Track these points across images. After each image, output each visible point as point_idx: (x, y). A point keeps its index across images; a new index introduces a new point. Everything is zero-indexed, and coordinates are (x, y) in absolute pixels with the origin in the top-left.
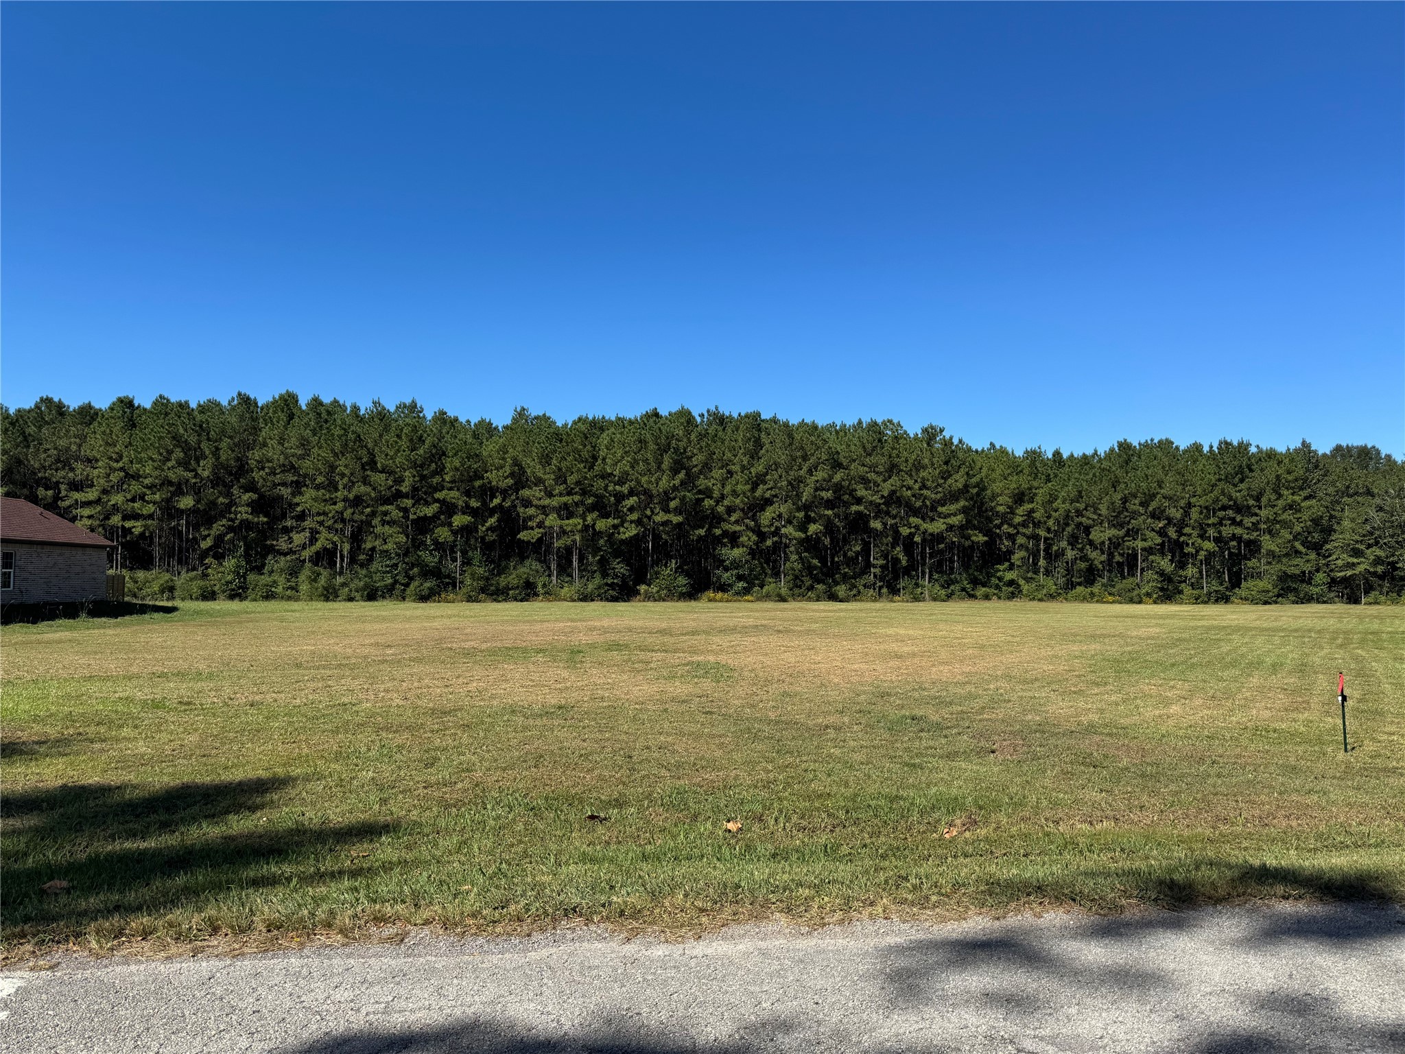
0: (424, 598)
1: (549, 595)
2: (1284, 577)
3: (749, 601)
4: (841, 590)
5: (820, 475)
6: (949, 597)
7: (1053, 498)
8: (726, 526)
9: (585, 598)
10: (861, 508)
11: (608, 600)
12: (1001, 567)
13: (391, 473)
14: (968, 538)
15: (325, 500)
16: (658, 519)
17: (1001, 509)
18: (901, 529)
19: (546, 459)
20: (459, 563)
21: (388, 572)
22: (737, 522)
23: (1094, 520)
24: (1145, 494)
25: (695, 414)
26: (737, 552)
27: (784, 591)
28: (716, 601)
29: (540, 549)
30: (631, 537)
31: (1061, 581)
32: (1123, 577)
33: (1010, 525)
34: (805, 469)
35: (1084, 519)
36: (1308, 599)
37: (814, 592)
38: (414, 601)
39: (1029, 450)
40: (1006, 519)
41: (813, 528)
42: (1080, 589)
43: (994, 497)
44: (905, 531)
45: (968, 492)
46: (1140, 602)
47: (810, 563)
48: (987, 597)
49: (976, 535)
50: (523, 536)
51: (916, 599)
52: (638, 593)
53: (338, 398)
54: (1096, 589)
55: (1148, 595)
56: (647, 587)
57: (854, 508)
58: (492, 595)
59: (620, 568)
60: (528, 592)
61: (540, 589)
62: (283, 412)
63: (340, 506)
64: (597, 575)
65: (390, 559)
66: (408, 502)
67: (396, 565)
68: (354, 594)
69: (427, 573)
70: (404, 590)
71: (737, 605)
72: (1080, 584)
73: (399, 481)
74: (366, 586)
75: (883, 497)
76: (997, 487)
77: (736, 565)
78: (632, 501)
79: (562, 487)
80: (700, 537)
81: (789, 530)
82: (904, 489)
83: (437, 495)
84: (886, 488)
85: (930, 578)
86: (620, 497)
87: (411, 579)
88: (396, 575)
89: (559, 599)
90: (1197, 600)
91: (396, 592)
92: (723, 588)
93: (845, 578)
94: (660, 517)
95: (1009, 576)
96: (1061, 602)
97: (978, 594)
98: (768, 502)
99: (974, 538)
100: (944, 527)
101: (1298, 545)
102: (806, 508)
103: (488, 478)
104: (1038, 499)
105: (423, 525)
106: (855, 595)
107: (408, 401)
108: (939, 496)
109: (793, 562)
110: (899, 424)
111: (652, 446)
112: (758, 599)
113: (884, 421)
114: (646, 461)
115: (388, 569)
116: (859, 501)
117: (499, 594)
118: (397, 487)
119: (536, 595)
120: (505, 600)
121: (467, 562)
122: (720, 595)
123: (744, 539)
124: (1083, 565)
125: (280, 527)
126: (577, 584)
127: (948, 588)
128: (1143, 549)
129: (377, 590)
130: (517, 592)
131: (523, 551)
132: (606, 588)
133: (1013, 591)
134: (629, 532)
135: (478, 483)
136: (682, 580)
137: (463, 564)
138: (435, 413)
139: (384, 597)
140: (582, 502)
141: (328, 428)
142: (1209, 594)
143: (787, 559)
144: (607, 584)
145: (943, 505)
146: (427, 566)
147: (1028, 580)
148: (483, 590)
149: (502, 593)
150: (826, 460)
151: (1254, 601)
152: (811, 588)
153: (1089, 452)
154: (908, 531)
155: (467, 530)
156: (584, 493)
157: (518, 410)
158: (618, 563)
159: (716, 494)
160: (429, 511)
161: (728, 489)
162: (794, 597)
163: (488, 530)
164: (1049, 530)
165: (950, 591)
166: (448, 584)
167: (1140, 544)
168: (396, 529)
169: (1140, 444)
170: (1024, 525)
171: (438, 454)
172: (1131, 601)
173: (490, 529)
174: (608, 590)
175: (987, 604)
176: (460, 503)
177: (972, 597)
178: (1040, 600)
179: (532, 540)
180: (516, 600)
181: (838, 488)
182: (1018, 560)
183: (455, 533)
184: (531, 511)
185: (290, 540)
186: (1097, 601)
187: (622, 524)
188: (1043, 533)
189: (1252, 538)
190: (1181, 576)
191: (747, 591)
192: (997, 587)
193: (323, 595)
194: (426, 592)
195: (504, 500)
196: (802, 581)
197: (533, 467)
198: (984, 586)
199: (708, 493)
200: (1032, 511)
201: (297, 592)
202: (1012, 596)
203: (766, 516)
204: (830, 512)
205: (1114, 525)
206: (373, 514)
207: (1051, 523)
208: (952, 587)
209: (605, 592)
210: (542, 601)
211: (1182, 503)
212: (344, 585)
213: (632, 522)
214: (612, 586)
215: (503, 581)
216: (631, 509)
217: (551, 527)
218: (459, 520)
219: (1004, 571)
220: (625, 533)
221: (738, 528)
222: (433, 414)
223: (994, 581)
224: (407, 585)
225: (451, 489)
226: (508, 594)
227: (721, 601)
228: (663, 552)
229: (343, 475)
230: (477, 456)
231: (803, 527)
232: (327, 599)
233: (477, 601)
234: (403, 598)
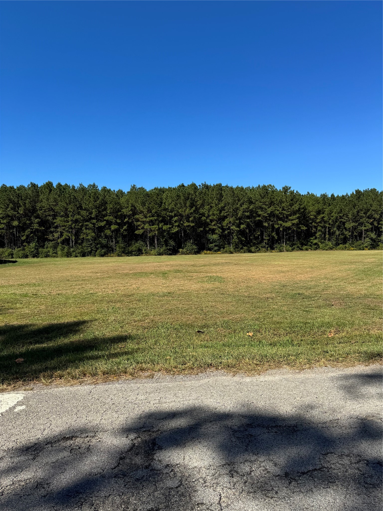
0: (102, 256)
1: (147, 253)
3: (219, 254)
4: (253, 249)
5: (245, 206)
6: (293, 250)
7: (331, 212)
8: (210, 227)
9: (160, 254)
10: (260, 218)
11: (168, 255)
12: (312, 238)
13: (88, 210)
14: (300, 228)
15: (65, 221)
16: (185, 225)
17: (312, 217)
18: (275, 226)
19: (143, 204)
20: (114, 243)
21: (89, 247)
22: (214, 225)
23: (346, 220)
24: (365, 209)
25: (197, 185)
26: (215, 237)
27: (232, 250)
28: (207, 254)
29: (143, 237)
30: (176, 232)
31: (334, 242)
32: (357, 241)
33: (315, 223)
34: (239, 204)
35: (343, 219)
37: (243, 250)
38: (99, 257)
39: (322, 194)
40: (313, 221)
41: (242, 226)
42: (341, 245)
43: (309, 212)
44: (276, 226)
45: (300, 211)
46: (363, 250)
47: (241, 239)
48: (307, 250)
49: (303, 227)
50: (137, 232)
51: (281, 251)
52: (179, 252)
53: (67, 183)
54: (347, 245)
55: (366, 247)
56: (182, 250)
57: (258, 218)
58: (127, 254)
59: (172, 243)
60: (139, 252)
61: (144, 251)
62: (47, 189)
63: (70, 223)
64: (164, 246)
65: (90, 242)
66: (94, 221)
67: (92, 244)
68: (77, 255)
69: (103, 247)
70: (95, 253)
71: (215, 255)
72: (341, 244)
73: (91, 213)
74: (81, 252)
75: (268, 214)
76: (311, 208)
77: (214, 241)
78: (176, 218)
79: (150, 214)
80: (201, 231)
81: (233, 227)
82: (276, 211)
83: (105, 218)
84: (269, 210)
85: (286, 243)
86: (171, 217)
87: (97, 249)
88: (92, 247)
89: (150, 255)
91: (93, 253)
92: (210, 249)
93: (254, 244)
95: (315, 241)
96: (334, 250)
97: (303, 248)
98: (225, 217)
99: (302, 228)
100: (291, 224)
102: (240, 219)
103: (123, 211)
104: (326, 212)
105: (101, 229)
106: (258, 251)
107: (92, 184)
108: (289, 213)
109: (235, 239)
110: (274, 186)
111: (182, 198)
112: (223, 253)
113: (268, 185)
114: (180, 203)
115: (89, 245)
116: (259, 216)
117: (129, 254)
118: (91, 216)
119: (142, 253)
120: (131, 256)
121: (117, 242)
122: (209, 252)
123: (217, 231)
124: (342, 237)
125: (49, 231)
126: (157, 249)
127: (292, 246)
128: (365, 230)
129: (85, 253)
130: (135, 253)
131: (137, 238)
133: (316, 247)
134: (175, 230)
135: (119, 213)
136: (195, 247)
137: (116, 243)
138: (102, 188)
139: (88, 256)
140: (157, 219)
141: (63, 195)
143: (233, 238)
144: (167, 249)
145: (290, 216)
146: (103, 244)
147: (322, 243)
148: (123, 252)
150: (247, 201)
152: (242, 248)
153: (345, 194)
154: (278, 226)
155: (117, 231)
156: (158, 216)
157: (132, 186)
158: (171, 241)
159: (206, 215)
160: (103, 224)
161: (211, 213)
162: (236, 252)
163: (124, 230)
164: (329, 224)
165: (293, 248)
166: (111, 250)
167: (363, 228)
168: (90, 231)
169: (364, 191)
170: (320, 222)
171: (104, 203)
172: (360, 249)
173: (125, 230)
174: (168, 251)
175: (307, 252)
176: (113, 221)
177: (301, 250)
178: (327, 250)
179: (140, 234)
180: (135, 255)
181: (251, 211)
182: (318, 235)
183: (112, 232)
184: (139, 223)
185: (53, 236)
186: (347, 250)
187: (172, 227)
188: (327, 225)
190: (379, 240)
191: (219, 250)
192: (311, 246)
193: (66, 255)
194: (103, 253)
195: (129, 219)
196: (239, 246)
197: (139, 207)
198: (306, 245)
199: (203, 215)
200: (324, 217)
201: (57, 254)
202: (316, 249)
203: (225, 223)
204: (248, 220)
205: (354, 221)
206: (82, 226)
207: (330, 221)
208: (294, 246)
209: (167, 252)
210: (145, 255)
211: (380, 212)
212: (73, 251)
213: (176, 226)
214: (170, 250)
215: (130, 249)
216: (176, 222)
217: (147, 229)
218: (113, 227)
219: (313, 240)
220: (173, 230)
221: (215, 227)
222: (101, 188)
223: (309, 243)
224: (96, 251)
225: (110, 216)
226: (132, 253)
227: (209, 254)
228: (187, 237)
229: (70, 211)
230: (119, 203)
231: (238, 226)
232: (68, 257)
233: (121, 256)
234: (95, 256)
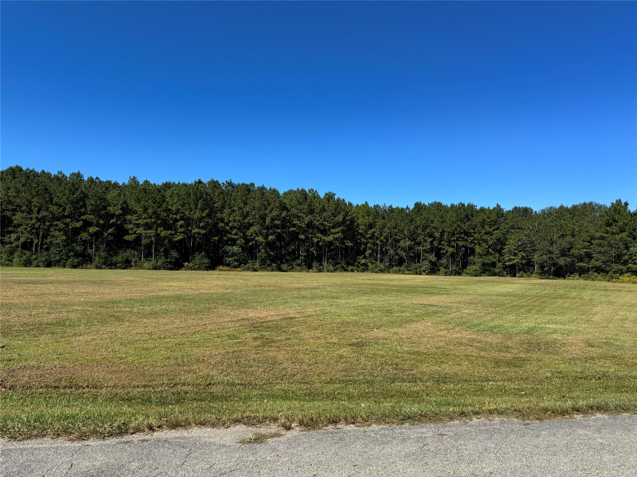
0: (74, 267)
2: (484, 264)
3: (239, 271)
4: (284, 266)
5: (275, 213)
6: (335, 270)
7: (384, 226)
10: (295, 229)
11: (168, 269)
12: (360, 257)
13: (61, 206)
15: (27, 218)
16: (194, 231)
18: (314, 239)
19: (138, 201)
20: (94, 250)
21: (58, 254)
22: (235, 234)
23: (402, 237)
24: (424, 226)
27: (257, 266)
28: (223, 271)
31: (387, 264)
34: (269, 210)
35: (398, 236)
36: (495, 274)
37: (271, 267)
39: (375, 205)
40: (362, 235)
46: (420, 274)
48: (352, 271)
49: (348, 243)
50: (126, 238)
51: (320, 271)
52: (183, 266)
55: (424, 271)
56: (188, 264)
57: (292, 229)
58: (108, 266)
59: (174, 254)
60: (127, 265)
61: (133, 264)
63: (34, 221)
65: (60, 247)
68: (40, 264)
69: (77, 255)
71: (232, 272)
73: (64, 210)
74: (46, 260)
75: (305, 224)
77: (234, 255)
79: (146, 215)
81: (260, 239)
82: (316, 221)
83: (83, 217)
87: (69, 257)
89: (142, 268)
90: (446, 274)
91: (62, 263)
92: (228, 265)
93: (287, 261)
94: (196, 230)
96: (385, 273)
97: (349, 269)
98: (251, 225)
101: (490, 250)
103: (109, 210)
104: (377, 227)
105: (76, 231)
106: (291, 269)
107: (76, 172)
109: (262, 253)
111: (192, 196)
112: (244, 270)
113: (310, 189)
114: (189, 204)
115: (58, 252)
116: (294, 226)
117: (112, 265)
118: (63, 213)
119: (131, 266)
120: (115, 269)
121: (97, 250)
122: (225, 268)
124: (397, 257)
125: (6, 230)
126: (153, 261)
127: (335, 266)
129: (52, 262)
130: (121, 265)
132: (167, 264)
133: (365, 268)
138: (88, 178)
139: (55, 266)
140: (154, 223)
142: (452, 271)
143: (259, 251)
144: (167, 262)
146: (78, 252)
147: (372, 263)
148: (104, 263)
149: (114, 265)
150: (279, 206)
151: (472, 275)
152: (270, 265)
153: (405, 207)
154: (317, 240)
156: (158, 217)
159: (226, 221)
160: (78, 225)
161: (231, 219)
162: (261, 269)
164: (381, 241)
165: (336, 268)
167: (421, 248)
169: (429, 204)
171: (85, 196)
172: (416, 274)
174: (168, 264)
177: (346, 270)
178: (376, 272)
179: (130, 240)
180: (121, 268)
181: (284, 220)
183: (91, 235)
184: (130, 226)
185: (10, 238)
186: (402, 274)
188: (378, 242)
189: (471, 246)
190: (440, 263)
191: (239, 266)
192: (358, 266)
193: (24, 264)
194: (76, 264)
195: (117, 220)
197: (133, 204)
199: (222, 220)
200: (375, 232)
201: (12, 262)
202: (363, 271)
203: (249, 233)
205: (411, 240)
207: (382, 238)
208: (337, 266)
209: (166, 265)
210: (134, 269)
211: (441, 230)
212: (35, 259)
214: (170, 263)
215: (114, 259)
217: (140, 234)
218: (92, 230)
219: (361, 259)
221: (236, 237)
224: (67, 260)
225: (90, 214)
226: (117, 266)
227: (225, 270)
229: (35, 206)
230: (104, 199)
231: (266, 237)
232: (26, 266)
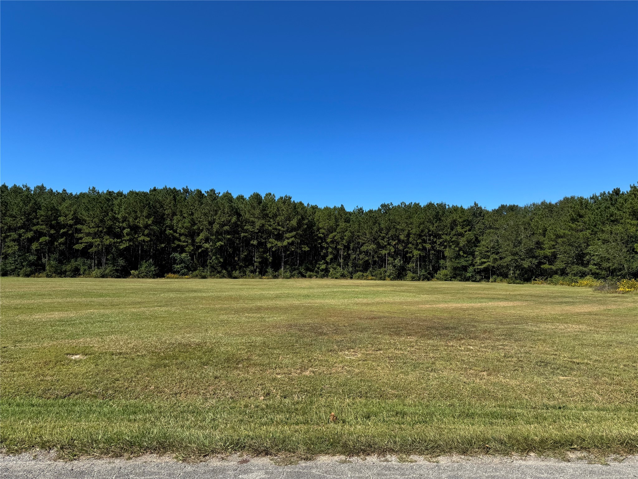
0: (28, 276)
1: (86, 275)
2: (455, 269)
3: (186, 278)
4: (236, 273)
6: (292, 276)
8: (179, 243)
9: (103, 276)
14: (300, 249)
17: (321, 235)
22: (184, 241)
23: (365, 241)
26: (184, 256)
28: (171, 278)
29: (85, 253)
30: (126, 247)
32: (379, 268)
33: (326, 243)
36: (467, 279)
37: (221, 274)
41: (219, 244)
42: (359, 273)
45: (301, 227)
46: (384, 280)
47: (220, 260)
50: (77, 247)
54: (368, 274)
56: (134, 271)
58: (58, 274)
59: (121, 262)
60: (76, 273)
64: (111, 265)
67: (17, 260)
69: (30, 264)
70: (20, 272)
72: (360, 271)
74: (3, 269)
76: (320, 225)
78: (128, 230)
80: (162, 248)
83: (34, 228)
84: (259, 225)
85: (284, 267)
86: (122, 229)
87: (23, 266)
88: (17, 265)
89: (89, 275)
90: (413, 279)
91: (16, 272)
94: (142, 238)
95: (324, 267)
97: (307, 275)
99: (303, 249)
100: (287, 243)
101: (461, 253)
102: (216, 234)
106: (243, 276)
108: (285, 229)
110: (274, 195)
112: (192, 277)
117: (62, 274)
119: (80, 275)
120: (65, 277)
123: (187, 249)
127: (292, 272)
128: (388, 255)
129: (7, 271)
130: (70, 273)
131: (75, 254)
133: (325, 274)
134: (125, 245)
135: (55, 222)
136: (153, 268)
137: (48, 260)
139: (11, 275)
142: (420, 276)
144: (114, 270)
145: (287, 233)
148: (55, 272)
149: (64, 274)
151: (441, 279)
152: (220, 272)
155: (49, 244)
158: (121, 260)
162: (211, 276)
163: (60, 244)
165: (293, 274)
166: (41, 269)
168: (16, 243)
170: (331, 242)
172: (381, 279)
173: (62, 243)
174: (115, 272)
175: (310, 280)
176: (46, 231)
177: (305, 277)
179: (80, 249)
180: (69, 277)
182: (329, 259)
184: (81, 235)
186: (364, 279)
187: (122, 242)
191: (187, 273)
192: (317, 272)
194: (28, 273)
196: (216, 269)
202: (323, 276)
203: (198, 240)
204: (230, 236)
206: (6, 237)
208: (294, 272)
209: (113, 273)
213: (127, 240)
214: (117, 270)
215: (64, 268)
216: (127, 234)
219: (322, 264)
220: (122, 246)
221: (184, 244)
224: (21, 269)
226: (66, 274)
227: (173, 278)
228: (145, 255)
233: (50, 276)
234: (18, 275)
